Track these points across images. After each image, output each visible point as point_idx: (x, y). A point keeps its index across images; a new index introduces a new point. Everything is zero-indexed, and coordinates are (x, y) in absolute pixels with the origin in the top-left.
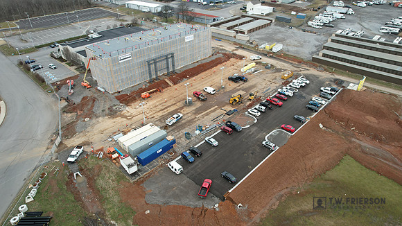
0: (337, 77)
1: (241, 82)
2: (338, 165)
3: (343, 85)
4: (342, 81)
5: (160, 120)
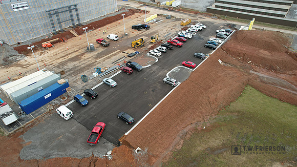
0: (230, 22)
3: (236, 28)
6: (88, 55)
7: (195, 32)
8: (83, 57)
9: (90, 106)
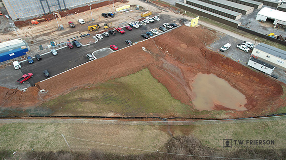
0: (186, 17)
1: (109, 17)
2: (134, 74)
3: (184, 23)
4: (186, 20)
5: (33, 38)
6: (56, 33)
7: (146, 23)
8: (52, 34)
9: (33, 64)
